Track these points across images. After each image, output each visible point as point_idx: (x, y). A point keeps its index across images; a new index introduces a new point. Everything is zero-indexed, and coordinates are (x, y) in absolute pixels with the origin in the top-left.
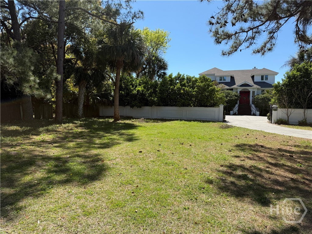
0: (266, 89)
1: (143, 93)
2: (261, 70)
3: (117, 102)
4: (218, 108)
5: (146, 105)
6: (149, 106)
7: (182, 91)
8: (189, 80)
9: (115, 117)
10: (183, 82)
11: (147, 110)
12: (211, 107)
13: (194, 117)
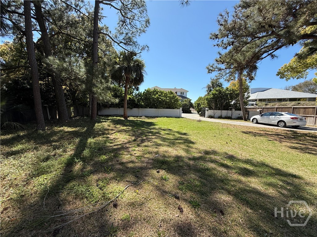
0: (185, 99)
1: (133, 99)
2: (180, 89)
3: (126, 106)
4: (179, 110)
5: (135, 107)
6: (137, 108)
7: (160, 99)
8: (162, 93)
9: (124, 116)
10: (159, 94)
11: (135, 111)
12: (174, 109)
13: (165, 115)
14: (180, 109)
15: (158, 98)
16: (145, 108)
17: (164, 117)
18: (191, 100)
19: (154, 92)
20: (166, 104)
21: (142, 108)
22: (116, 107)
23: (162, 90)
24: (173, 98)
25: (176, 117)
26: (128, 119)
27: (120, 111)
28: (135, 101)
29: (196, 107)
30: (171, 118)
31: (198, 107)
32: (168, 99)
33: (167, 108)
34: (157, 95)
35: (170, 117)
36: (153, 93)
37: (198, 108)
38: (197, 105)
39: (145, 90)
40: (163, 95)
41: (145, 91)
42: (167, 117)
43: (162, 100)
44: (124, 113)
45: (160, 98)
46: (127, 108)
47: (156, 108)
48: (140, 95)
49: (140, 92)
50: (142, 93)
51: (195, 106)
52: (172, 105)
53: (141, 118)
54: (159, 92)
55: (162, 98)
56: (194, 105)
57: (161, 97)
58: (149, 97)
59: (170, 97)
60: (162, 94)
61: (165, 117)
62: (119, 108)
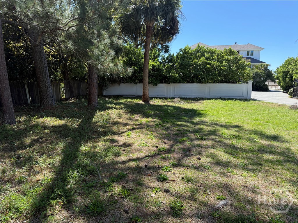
1: (159, 68)
2: (246, 45)
3: (147, 79)
4: (246, 85)
5: (162, 83)
6: (165, 83)
7: (208, 66)
8: (212, 53)
9: (144, 98)
10: (207, 55)
11: (162, 88)
12: (236, 83)
13: (218, 95)
14: (247, 83)
15: (205, 64)
16: (180, 82)
17: (216, 99)
18: (267, 65)
19: (197, 52)
20: (219, 74)
21: (174, 83)
22: (131, 83)
23: (213, 49)
24: (233, 63)
25: (240, 100)
26: (151, 103)
27: (137, 89)
28: (162, 70)
29: (281, 79)
30: (230, 101)
31: (284, 78)
32: (224, 64)
33: (221, 82)
34: (203, 58)
35: (228, 99)
36: (196, 55)
37: (284, 80)
38: (281, 74)
39: (181, 50)
40: (215, 57)
41: (181, 53)
42: (222, 99)
43: (212, 66)
44: (144, 92)
45: (210, 64)
46: (149, 83)
47: (200, 82)
48: (170, 59)
49: (172, 54)
50: (175, 56)
51: (278, 78)
52: (232, 76)
53: (173, 102)
54: (206, 52)
55: (212, 62)
56: (275, 75)
57: (209, 61)
58: (187, 63)
59: (228, 61)
60: (212, 56)
61: (218, 98)
62: (136, 83)
